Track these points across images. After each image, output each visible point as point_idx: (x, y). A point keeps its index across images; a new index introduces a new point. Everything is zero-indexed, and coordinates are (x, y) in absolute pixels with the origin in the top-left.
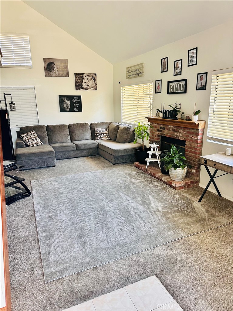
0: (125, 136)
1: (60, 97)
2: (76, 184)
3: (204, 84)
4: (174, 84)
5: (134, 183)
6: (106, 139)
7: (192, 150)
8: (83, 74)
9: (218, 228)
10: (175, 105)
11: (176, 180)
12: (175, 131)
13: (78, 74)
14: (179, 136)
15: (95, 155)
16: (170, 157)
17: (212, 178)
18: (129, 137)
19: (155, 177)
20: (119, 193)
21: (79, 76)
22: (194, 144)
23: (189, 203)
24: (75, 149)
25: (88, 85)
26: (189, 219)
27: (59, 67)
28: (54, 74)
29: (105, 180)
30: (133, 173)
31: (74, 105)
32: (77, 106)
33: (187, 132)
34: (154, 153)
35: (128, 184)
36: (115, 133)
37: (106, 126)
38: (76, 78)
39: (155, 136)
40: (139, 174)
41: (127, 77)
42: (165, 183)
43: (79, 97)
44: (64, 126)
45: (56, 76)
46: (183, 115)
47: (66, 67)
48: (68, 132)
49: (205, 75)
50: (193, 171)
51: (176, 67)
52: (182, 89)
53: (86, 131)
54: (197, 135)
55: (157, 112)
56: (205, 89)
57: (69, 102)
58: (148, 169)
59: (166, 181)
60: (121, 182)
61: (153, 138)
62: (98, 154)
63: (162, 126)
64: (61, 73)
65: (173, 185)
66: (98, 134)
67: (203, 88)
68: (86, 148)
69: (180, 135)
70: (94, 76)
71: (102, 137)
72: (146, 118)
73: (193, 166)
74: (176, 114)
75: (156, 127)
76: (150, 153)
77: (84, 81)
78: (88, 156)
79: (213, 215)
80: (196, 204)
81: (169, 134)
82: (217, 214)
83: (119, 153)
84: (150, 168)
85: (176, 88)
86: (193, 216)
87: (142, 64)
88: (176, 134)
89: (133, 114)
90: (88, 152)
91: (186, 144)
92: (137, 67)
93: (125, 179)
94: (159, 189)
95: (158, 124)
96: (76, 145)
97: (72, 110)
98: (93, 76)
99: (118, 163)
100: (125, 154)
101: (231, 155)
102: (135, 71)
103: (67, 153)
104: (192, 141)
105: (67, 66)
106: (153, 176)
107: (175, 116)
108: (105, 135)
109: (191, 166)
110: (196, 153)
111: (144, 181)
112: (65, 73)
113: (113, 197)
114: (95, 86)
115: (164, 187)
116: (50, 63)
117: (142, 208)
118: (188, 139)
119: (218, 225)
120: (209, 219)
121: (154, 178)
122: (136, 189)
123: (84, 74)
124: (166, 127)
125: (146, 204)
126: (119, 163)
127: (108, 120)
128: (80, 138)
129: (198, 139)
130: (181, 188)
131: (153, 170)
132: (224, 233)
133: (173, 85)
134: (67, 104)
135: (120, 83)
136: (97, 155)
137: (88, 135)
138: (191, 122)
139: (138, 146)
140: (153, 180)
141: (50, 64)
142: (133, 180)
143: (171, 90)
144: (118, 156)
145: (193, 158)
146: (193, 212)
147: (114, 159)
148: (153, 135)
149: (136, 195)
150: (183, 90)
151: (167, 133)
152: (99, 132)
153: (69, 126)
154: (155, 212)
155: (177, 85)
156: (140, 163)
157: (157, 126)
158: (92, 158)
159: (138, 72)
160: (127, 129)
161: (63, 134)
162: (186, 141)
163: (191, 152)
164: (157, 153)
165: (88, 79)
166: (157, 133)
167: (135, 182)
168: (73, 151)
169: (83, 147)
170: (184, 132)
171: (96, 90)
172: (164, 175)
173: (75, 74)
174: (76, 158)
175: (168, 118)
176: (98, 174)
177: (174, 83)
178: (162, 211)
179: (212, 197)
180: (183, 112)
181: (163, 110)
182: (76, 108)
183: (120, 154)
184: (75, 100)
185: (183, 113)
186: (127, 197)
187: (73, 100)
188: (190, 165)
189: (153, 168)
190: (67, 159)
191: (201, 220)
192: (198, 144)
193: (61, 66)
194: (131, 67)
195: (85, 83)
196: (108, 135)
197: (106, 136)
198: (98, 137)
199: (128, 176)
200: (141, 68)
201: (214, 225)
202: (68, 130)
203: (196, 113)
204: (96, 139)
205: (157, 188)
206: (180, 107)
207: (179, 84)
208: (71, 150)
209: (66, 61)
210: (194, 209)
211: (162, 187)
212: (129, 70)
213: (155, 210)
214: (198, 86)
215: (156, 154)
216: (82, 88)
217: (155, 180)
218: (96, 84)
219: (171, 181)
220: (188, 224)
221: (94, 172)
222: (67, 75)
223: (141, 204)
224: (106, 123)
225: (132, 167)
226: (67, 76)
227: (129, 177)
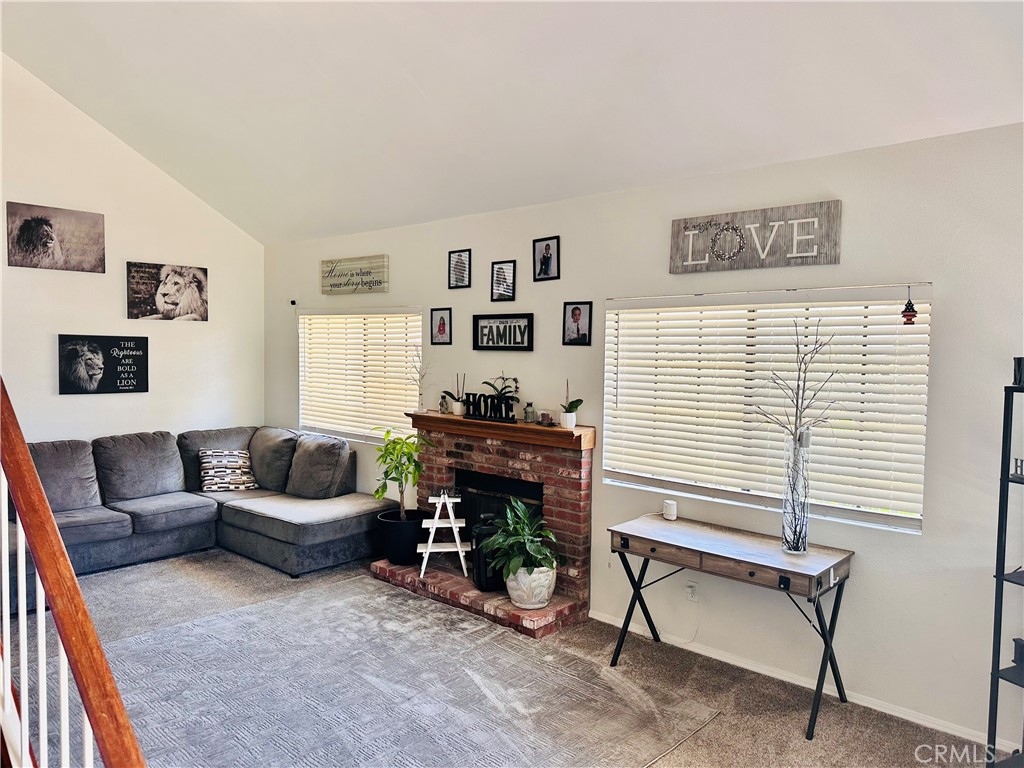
0: (325, 476)
1: (64, 340)
2: (182, 666)
3: (584, 330)
4: (494, 324)
5: (397, 636)
6: (242, 487)
7: (566, 511)
8: (159, 267)
9: (695, 735)
10: (501, 381)
11: (531, 607)
12: (508, 456)
13: (140, 265)
14: (522, 469)
15: (205, 549)
16: (508, 534)
17: (637, 585)
18: (339, 476)
19: (457, 604)
20: (364, 676)
21: (145, 272)
22: (570, 493)
23: (591, 675)
24: (131, 531)
25: (177, 304)
26: (614, 724)
27: (67, 236)
28: (46, 261)
29: (290, 639)
30: (378, 600)
31: (120, 368)
32: (129, 373)
33: (547, 459)
34: (443, 524)
35: (378, 640)
36: (278, 463)
37: (244, 440)
38: (133, 277)
39: (439, 470)
40: (399, 600)
41: (325, 288)
42: (495, 620)
43: (142, 343)
44: (75, 447)
45: (53, 267)
46: (529, 409)
47: (99, 240)
48: (93, 467)
49: (585, 309)
50: (573, 572)
51: (496, 278)
52: (519, 339)
53: (166, 461)
54: (577, 465)
55: (443, 398)
56: (589, 344)
57: (98, 360)
58: (429, 581)
59: (500, 614)
60: (354, 637)
61: (430, 478)
62: (218, 544)
63: (461, 441)
64: (75, 259)
65: (527, 624)
66: (211, 472)
67: (584, 340)
68: (174, 524)
69: (525, 465)
70: (200, 275)
71: (227, 480)
72: (407, 415)
73: (572, 557)
74: (510, 408)
75: (440, 443)
76: (431, 525)
77: (162, 289)
78: (176, 555)
79: (666, 700)
80: (607, 673)
81: (486, 466)
82: (675, 696)
83: (315, 535)
84: (434, 578)
85: (501, 336)
86: (620, 713)
87: (382, 256)
88: (510, 463)
89: (344, 402)
90: (180, 540)
91: (545, 492)
92: (364, 265)
93: (359, 625)
94: (486, 644)
95: (448, 435)
96: (134, 516)
97: (108, 386)
98: (194, 277)
99: (308, 573)
100: (338, 536)
101: (679, 518)
102: (358, 274)
103: (93, 551)
104: (563, 482)
105: (102, 235)
106: (451, 601)
107: (507, 414)
108: (238, 471)
109: (565, 557)
110: (577, 519)
111: (427, 624)
112: (90, 260)
113: (350, 694)
114: (202, 309)
115: (499, 635)
116: (34, 220)
117: (463, 717)
118: (552, 479)
119: (692, 725)
120: (662, 713)
121: (455, 610)
122: (416, 656)
123: (162, 266)
124: (475, 444)
125: (471, 701)
126: (313, 571)
127: (246, 422)
128: (142, 487)
129: (580, 478)
130: (548, 629)
131: (449, 583)
132: (715, 746)
133: (491, 327)
134: (89, 366)
135: (293, 303)
136: (211, 548)
137: (174, 476)
138: (555, 429)
139: (378, 506)
140: (454, 617)
141: (33, 224)
142: (391, 626)
143: (485, 338)
144: (312, 547)
145: (568, 533)
146: (612, 699)
147: (298, 555)
148: (430, 469)
149: (425, 676)
150: (523, 342)
151: (479, 461)
152: (215, 462)
153: (97, 445)
154: (508, 721)
155: (502, 327)
156: (393, 562)
157: (446, 440)
158: (197, 561)
159: (366, 279)
160: (328, 453)
161: (71, 475)
162: (543, 484)
163: (561, 515)
164: (456, 525)
165: (176, 283)
166: (446, 461)
167: (401, 630)
168: (119, 542)
169: (161, 523)
170: (535, 458)
171: (205, 318)
172: (486, 595)
173: (130, 265)
174: (129, 568)
175: (484, 418)
176: (253, 618)
177: (492, 321)
178: (530, 715)
179: (639, 646)
180: (530, 402)
181: (468, 395)
182: (125, 379)
183: (319, 539)
184: (125, 353)
185: (530, 405)
186: (398, 687)
187: (116, 352)
188: (561, 556)
189: (441, 575)
190: (92, 573)
191: (646, 721)
192: (582, 493)
193: (76, 234)
194: (340, 261)
195: (165, 295)
196: (251, 470)
197: (245, 478)
198: (212, 479)
199: (367, 612)
200: (379, 267)
201: (683, 726)
202: (92, 461)
203: (572, 407)
204: (205, 489)
205: (478, 642)
206: (517, 388)
207: (510, 327)
208: (111, 536)
209: (96, 221)
210: (611, 689)
211: (493, 635)
212: (331, 271)
213: (508, 716)
214: (567, 333)
215: (451, 528)
216: (155, 311)
217: (462, 617)
218: (205, 302)
219: (517, 613)
220: (617, 740)
221: (231, 612)
222: (100, 266)
223: (456, 703)
224: (239, 431)
225: (366, 580)
226: (100, 269)
227: (370, 617)
